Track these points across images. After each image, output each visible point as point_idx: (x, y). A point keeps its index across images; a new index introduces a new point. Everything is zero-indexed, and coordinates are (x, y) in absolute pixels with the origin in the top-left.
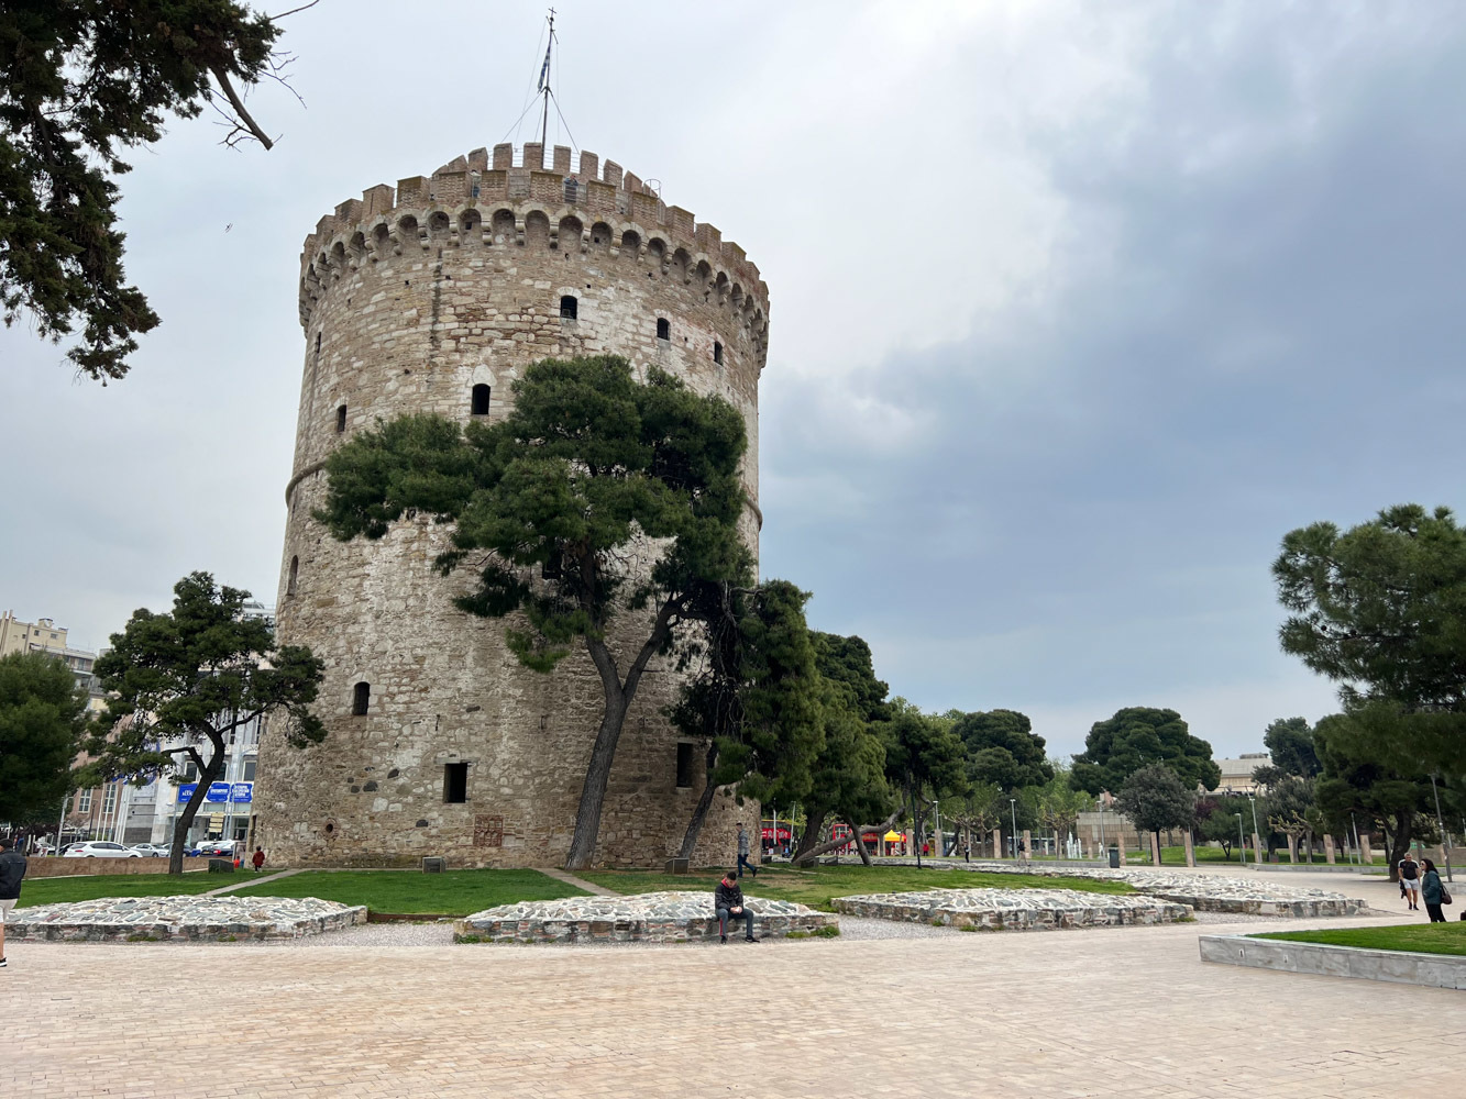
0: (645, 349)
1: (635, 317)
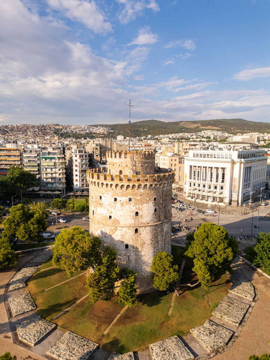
0: (112, 205)
1: (110, 199)
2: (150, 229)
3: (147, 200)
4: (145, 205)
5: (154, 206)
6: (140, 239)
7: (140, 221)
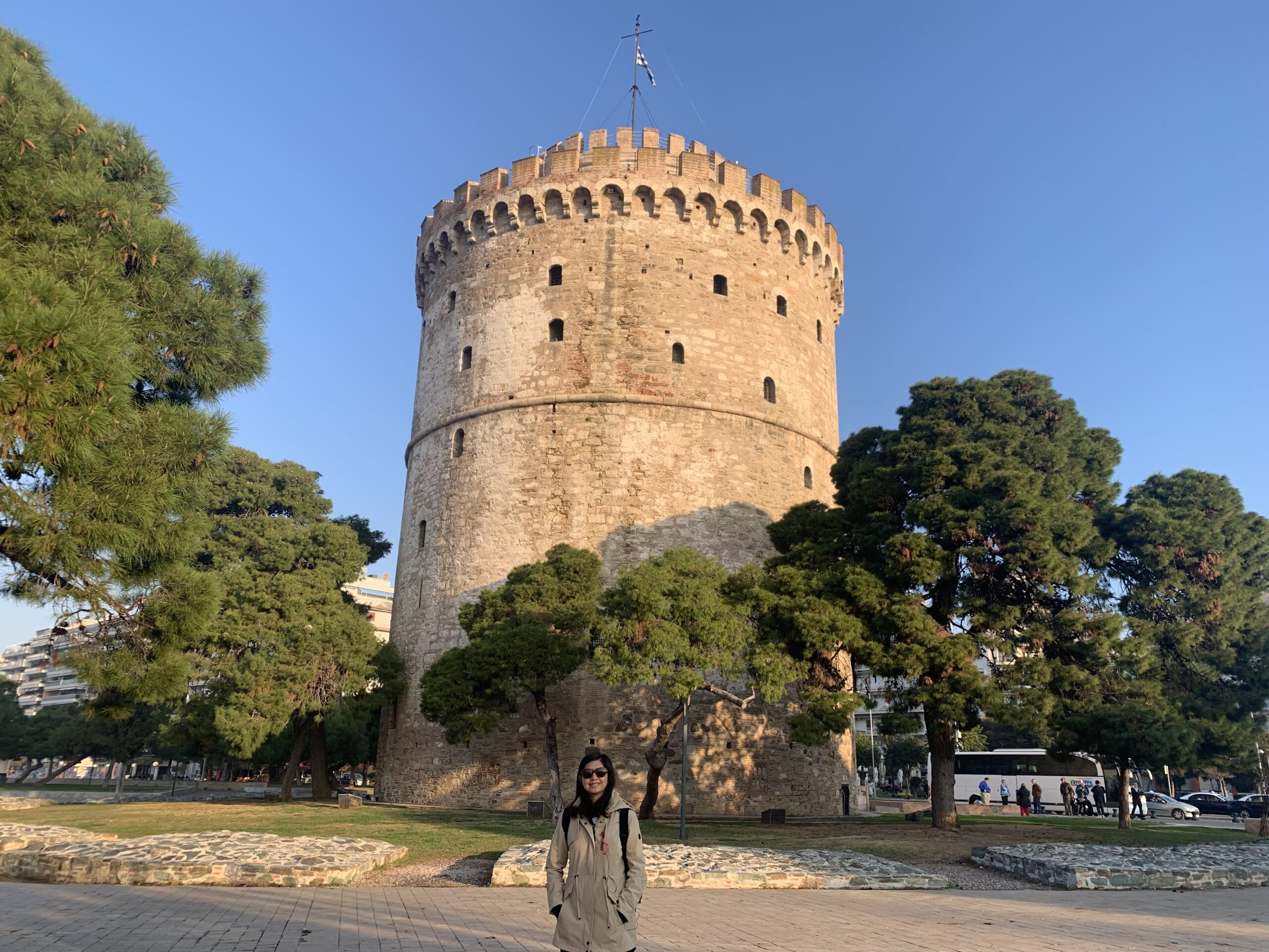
2: (518, 427)
3: (514, 281)
4: (503, 304)
5: (549, 305)
6: (467, 479)
7: (476, 388)
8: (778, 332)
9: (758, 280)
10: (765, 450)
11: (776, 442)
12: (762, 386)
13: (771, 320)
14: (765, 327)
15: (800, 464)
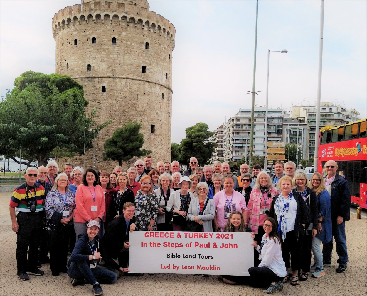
8: (92, 49)
9: (86, 36)
10: (87, 86)
11: (91, 82)
12: (87, 68)
13: (90, 47)
14: (88, 50)
15: (100, 86)
